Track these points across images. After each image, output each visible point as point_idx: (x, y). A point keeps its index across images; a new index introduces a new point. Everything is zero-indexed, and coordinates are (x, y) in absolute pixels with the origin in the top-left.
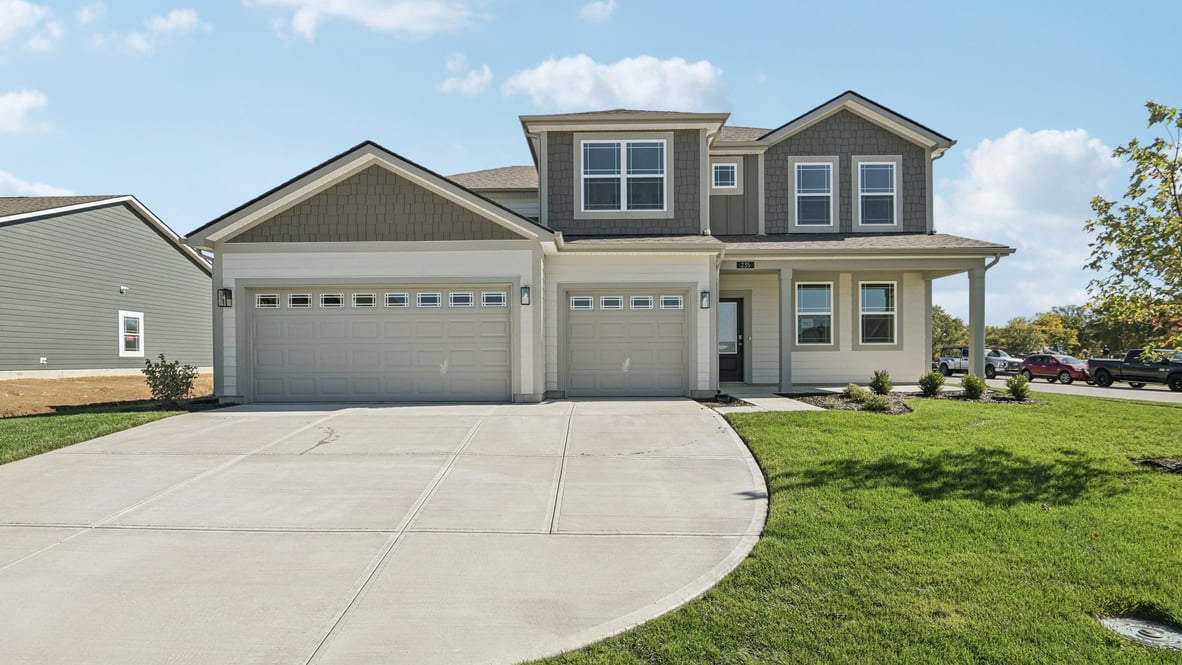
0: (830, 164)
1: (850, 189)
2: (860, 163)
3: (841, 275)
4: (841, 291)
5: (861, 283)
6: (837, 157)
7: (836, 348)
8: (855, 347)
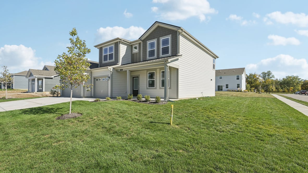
0: (155, 41)
1: (159, 47)
2: (161, 39)
3: (157, 69)
4: (157, 74)
5: (161, 71)
6: (156, 39)
7: (156, 88)
8: (160, 88)
